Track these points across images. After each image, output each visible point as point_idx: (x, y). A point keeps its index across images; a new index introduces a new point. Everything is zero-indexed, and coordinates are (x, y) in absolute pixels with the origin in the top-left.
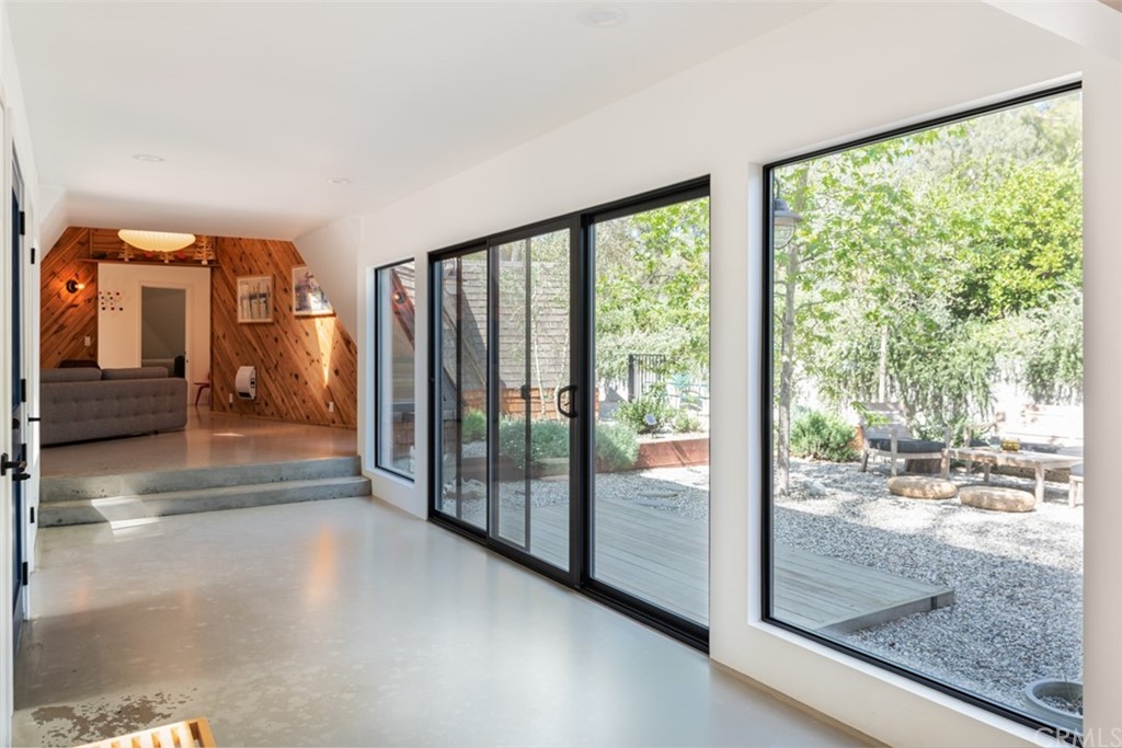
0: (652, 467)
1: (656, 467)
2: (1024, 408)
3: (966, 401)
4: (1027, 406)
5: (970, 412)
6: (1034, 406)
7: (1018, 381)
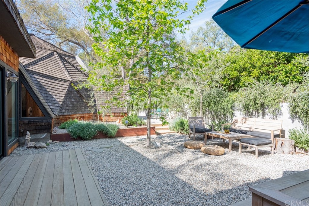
0: (124, 136)
1: (125, 136)
2: (242, 118)
3: (227, 116)
4: (243, 118)
5: (228, 120)
6: (245, 118)
7: (241, 110)
